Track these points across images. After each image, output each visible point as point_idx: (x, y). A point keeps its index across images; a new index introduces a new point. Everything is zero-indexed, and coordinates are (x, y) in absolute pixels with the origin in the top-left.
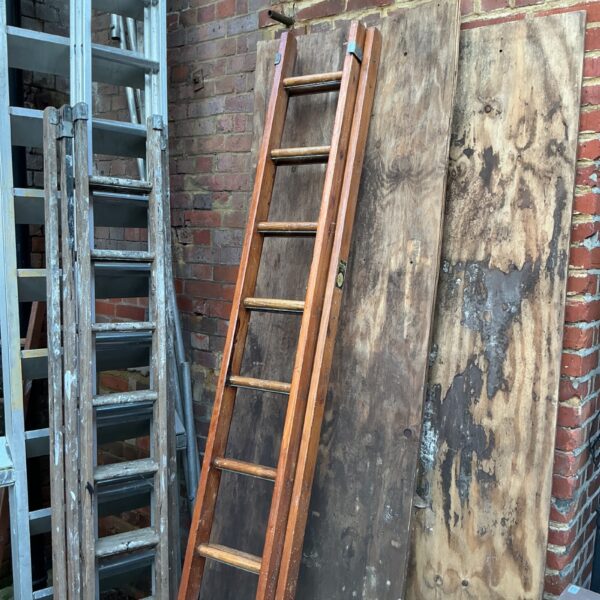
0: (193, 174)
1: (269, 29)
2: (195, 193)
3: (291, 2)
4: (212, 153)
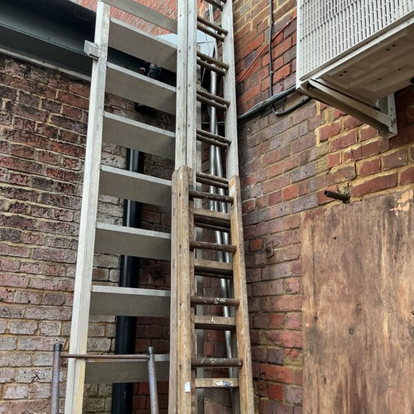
0: (267, 330)
1: (328, 205)
2: (269, 348)
3: (345, 181)
4: (282, 312)
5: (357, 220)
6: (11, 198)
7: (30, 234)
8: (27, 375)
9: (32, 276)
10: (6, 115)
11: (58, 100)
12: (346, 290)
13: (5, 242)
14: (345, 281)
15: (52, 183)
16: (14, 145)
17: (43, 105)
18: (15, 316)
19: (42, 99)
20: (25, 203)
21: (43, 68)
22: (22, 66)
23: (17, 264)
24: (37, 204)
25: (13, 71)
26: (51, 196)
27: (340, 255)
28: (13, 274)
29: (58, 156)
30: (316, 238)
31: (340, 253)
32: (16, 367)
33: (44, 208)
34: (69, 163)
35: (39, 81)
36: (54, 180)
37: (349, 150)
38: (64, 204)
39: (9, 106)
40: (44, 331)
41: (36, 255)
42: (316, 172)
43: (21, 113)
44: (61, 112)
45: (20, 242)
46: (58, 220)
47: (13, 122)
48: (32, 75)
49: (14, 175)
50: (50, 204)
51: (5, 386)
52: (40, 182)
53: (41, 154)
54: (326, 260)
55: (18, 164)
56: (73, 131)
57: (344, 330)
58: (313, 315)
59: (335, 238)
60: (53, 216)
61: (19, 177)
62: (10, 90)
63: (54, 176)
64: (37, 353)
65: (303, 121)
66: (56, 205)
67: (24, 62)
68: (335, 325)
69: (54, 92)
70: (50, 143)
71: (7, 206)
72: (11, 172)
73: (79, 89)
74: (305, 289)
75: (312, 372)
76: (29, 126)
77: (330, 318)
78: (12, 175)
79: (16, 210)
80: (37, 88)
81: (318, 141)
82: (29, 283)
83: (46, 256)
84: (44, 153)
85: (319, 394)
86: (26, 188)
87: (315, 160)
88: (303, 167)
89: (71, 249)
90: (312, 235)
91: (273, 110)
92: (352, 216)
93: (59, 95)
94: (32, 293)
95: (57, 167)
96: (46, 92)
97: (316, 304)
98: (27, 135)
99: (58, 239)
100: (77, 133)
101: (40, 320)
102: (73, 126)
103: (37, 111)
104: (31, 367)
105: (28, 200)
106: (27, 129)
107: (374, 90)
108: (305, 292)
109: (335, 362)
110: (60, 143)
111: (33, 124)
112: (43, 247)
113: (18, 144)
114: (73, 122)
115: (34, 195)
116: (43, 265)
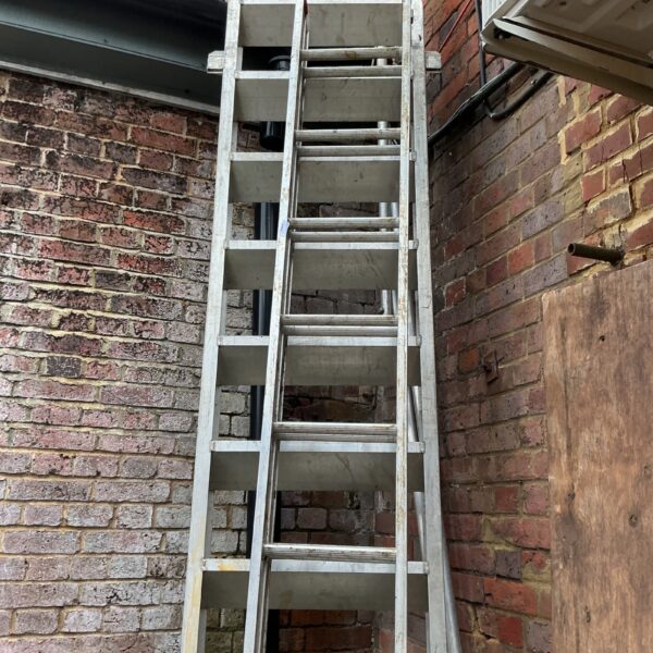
0: (492, 515)
1: (586, 274)
2: (497, 548)
3: (613, 224)
4: (515, 481)
5: (642, 298)
6: (63, 308)
7: (96, 364)
8: (98, 593)
9: (101, 431)
10: (47, 173)
11: (132, 141)
12: (624, 437)
13: (55, 379)
14: (621, 422)
15: (128, 278)
16: (62, 222)
17: (107, 152)
18: (76, 498)
19: (105, 143)
20: (85, 313)
21: (105, 93)
22: (69, 92)
23: (76, 413)
24: (106, 315)
25: (55, 102)
26: (127, 299)
27: (612, 371)
28: (71, 429)
29: (135, 233)
30: (569, 341)
31: (612, 366)
32: (80, 580)
33: (116, 320)
34: (155, 243)
35: (99, 115)
36: (131, 274)
37: (618, 161)
38: (149, 311)
39: (51, 159)
40: (124, 520)
41: (107, 397)
42: (562, 212)
43: (72, 168)
44: (138, 162)
45: (80, 378)
46: (141, 338)
47: (59, 185)
48: (87, 106)
49: (65, 269)
50: (125, 312)
51: (64, 612)
52: (108, 279)
53: (108, 233)
54: (587, 381)
55: (71, 251)
56: (158, 191)
57: (621, 519)
58: (566, 489)
59: (603, 338)
60: (132, 332)
61: (73, 272)
62: (52, 133)
63: (131, 266)
64: (114, 557)
65: (539, 120)
66: (136, 314)
67: (73, 86)
68: (605, 508)
69: (124, 130)
70: (121, 213)
71: (55, 320)
72: (61, 264)
73: (165, 121)
74: (553, 440)
75: (566, 599)
76: (85, 188)
77: (597, 494)
78: (63, 270)
79: (72, 326)
80: (95, 126)
81: (564, 155)
82: (97, 442)
83: (122, 398)
84: (112, 231)
85: (578, 642)
86: (86, 290)
87: (561, 191)
88: (541, 208)
89: (164, 385)
90: (563, 335)
91: (487, 110)
92: (633, 291)
93: (133, 133)
94: (102, 459)
95: (135, 252)
96: (111, 131)
97: (571, 468)
98: (83, 204)
99: (141, 369)
100: (165, 193)
101: (117, 503)
102: (159, 182)
103: (99, 163)
104: (105, 580)
105: (89, 308)
106: (83, 194)
107: (640, 25)
108: (553, 445)
109: (605, 581)
110: (138, 211)
111: (92, 184)
112: (118, 384)
113: (69, 219)
114: (159, 175)
115: (99, 300)
116: (118, 412)
